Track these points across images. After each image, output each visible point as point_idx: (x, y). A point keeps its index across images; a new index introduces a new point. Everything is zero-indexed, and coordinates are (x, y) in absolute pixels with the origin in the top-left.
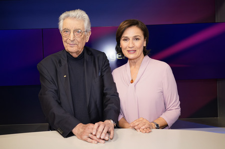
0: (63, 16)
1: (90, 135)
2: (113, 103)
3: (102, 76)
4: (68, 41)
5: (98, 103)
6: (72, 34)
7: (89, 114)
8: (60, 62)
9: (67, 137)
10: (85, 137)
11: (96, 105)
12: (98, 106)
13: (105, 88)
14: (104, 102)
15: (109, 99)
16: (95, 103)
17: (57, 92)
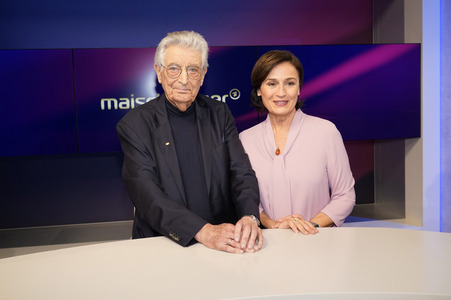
0: (165, 41)
1: (230, 241)
2: (249, 188)
3: (226, 143)
4: (177, 84)
5: (223, 186)
6: (184, 73)
7: (211, 206)
8: (156, 119)
9: (187, 246)
10: (222, 244)
11: (220, 191)
12: (224, 192)
13: (232, 163)
14: (234, 185)
15: (242, 182)
16: (219, 186)
17: (157, 170)
